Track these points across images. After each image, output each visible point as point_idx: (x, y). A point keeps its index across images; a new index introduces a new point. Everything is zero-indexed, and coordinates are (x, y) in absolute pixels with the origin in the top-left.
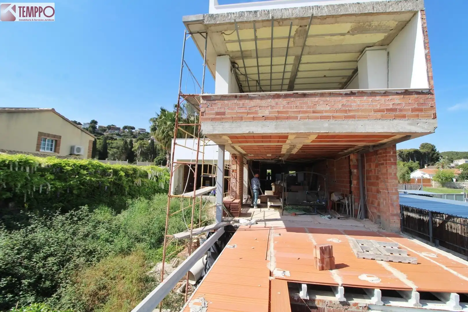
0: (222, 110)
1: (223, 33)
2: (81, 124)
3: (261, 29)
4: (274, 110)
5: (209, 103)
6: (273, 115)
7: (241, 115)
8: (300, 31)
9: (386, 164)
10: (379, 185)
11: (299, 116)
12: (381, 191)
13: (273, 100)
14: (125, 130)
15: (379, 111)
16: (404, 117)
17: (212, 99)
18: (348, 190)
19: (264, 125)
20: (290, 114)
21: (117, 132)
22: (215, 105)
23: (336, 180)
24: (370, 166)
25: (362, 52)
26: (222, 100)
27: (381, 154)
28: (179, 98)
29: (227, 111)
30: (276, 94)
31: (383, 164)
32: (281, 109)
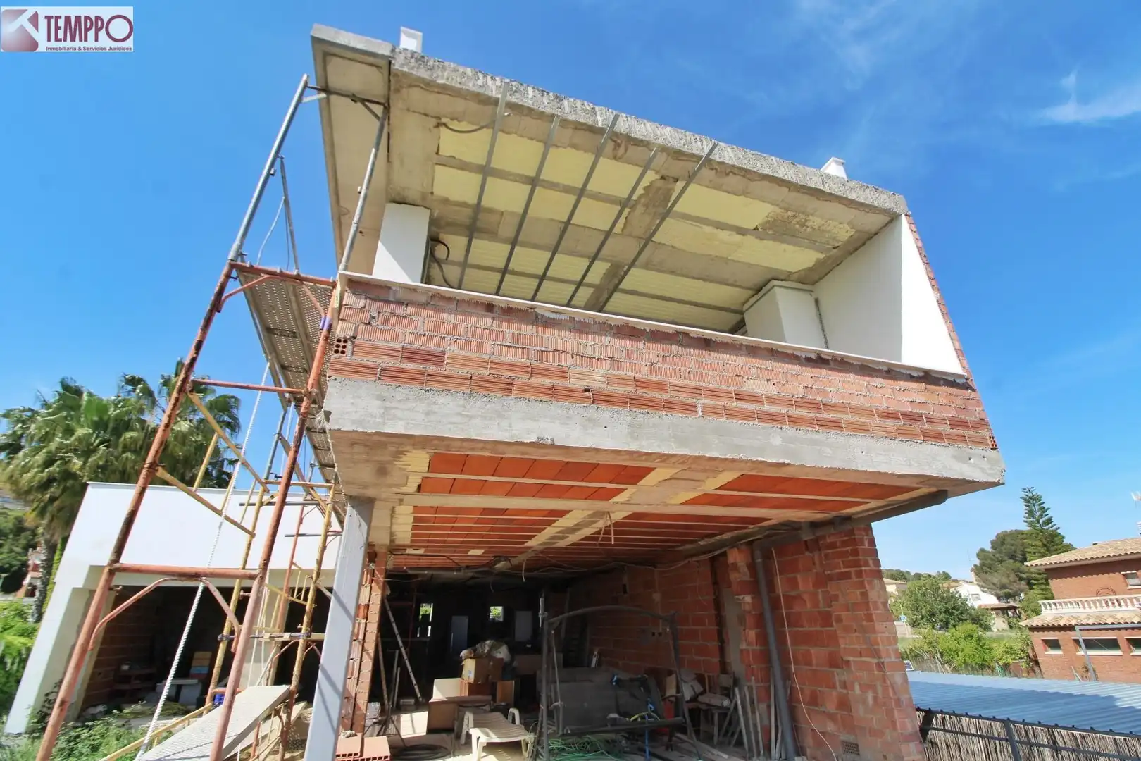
0: (432, 346)
1: (445, 125)
3: (560, 149)
4: (623, 373)
5: (374, 308)
6: (620, 390)
7: (506, 374)
8: (659, 189)
9: (859, 574)
10: (841, 641)
11: (701, 402)
12: (851, 659)
13: (616, 340)
15: (888, 417)
16: (938, 437)
17: (391, 299)
18: (716, 660)
19: (590, 420)
20: (672, 394)
22: (401, 320)
23: (661, 631)
24: (793, 583)
25: (759, 289)
26: (436, 309)
27: (832, 546)
28: (228, 276)
29: (451, 350)
30: (626, 325)
31: (846, 576)
32: (643, 374)
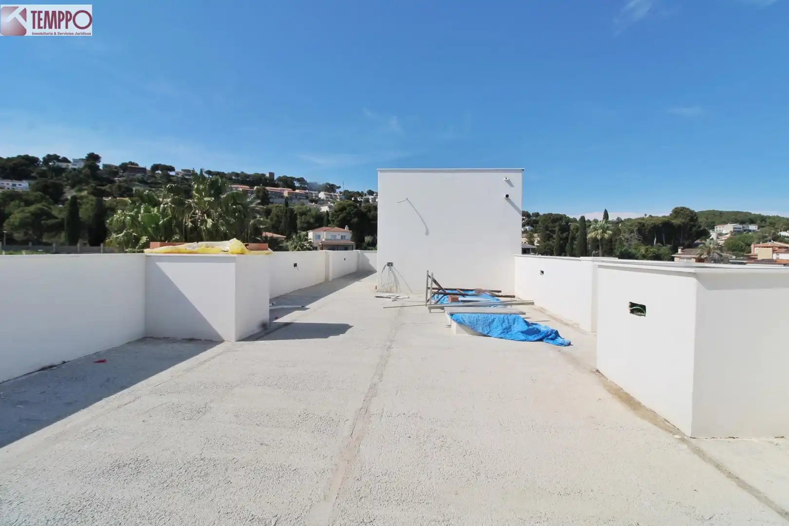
2: (69, 162)
14: (157, 172)
21: (139, 175)
